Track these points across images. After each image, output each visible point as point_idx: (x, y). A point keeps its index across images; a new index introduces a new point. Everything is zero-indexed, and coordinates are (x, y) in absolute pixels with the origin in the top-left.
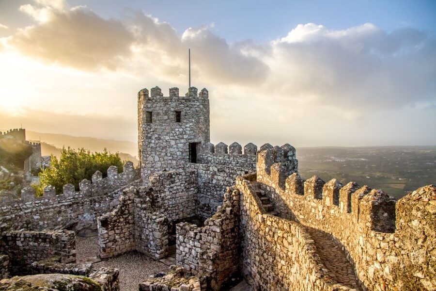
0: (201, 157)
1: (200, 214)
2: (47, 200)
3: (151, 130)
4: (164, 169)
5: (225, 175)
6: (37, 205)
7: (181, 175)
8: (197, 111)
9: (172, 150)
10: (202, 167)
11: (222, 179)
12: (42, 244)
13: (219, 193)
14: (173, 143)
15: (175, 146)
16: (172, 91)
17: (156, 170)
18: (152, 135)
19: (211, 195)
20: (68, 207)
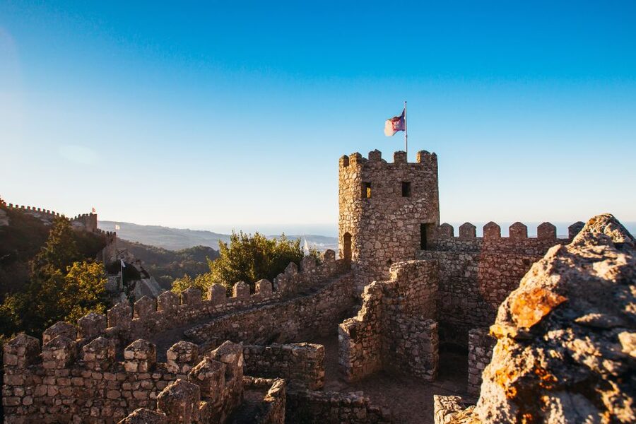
0: (435, 242)
1: (445, 319)
2: (240, 302)
3: (370, 207)
4: (388, 259)
5: (487, 265)
6: (228, 308)
7: (424, 266)
8: (430, 182)
9: (399, 233)
10: (445, 256)
11: (481, 270)
12: (277, 364)
13: (475, 289)
14: (400, 224)
15: (403, 228)
16: (398, 156)
17: (377, 260)
18: (371, 214)
19: (461, 293)
20: (271, 312)
